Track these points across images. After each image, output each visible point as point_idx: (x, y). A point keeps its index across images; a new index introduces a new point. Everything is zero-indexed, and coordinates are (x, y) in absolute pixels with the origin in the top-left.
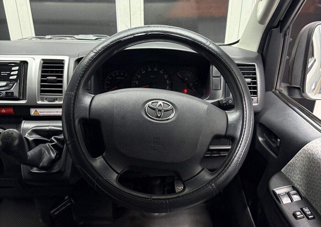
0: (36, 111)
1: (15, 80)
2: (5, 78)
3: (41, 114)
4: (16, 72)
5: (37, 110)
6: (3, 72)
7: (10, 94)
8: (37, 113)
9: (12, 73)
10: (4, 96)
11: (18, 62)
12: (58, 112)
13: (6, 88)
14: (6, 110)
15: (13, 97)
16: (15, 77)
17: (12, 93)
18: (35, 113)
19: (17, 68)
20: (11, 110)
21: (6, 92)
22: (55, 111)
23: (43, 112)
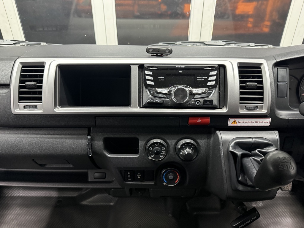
0: (235, 121)
1: (214, 86)
2: (203, 85)
3: (239, 124)
4: (214, 78)
5: (235, 119)
6: (199, 78)
7: (209, 102)
8: (235, 123)
9: (210, 78)
10: (202, 104)
11: (217, 66)
12: (258, 122)
13: (205, 95)
14: (202, 120)
15: (212, 105)
16: (213, 83)
17: (211, 101)
18: (233, 123)
19: (215, 73)
20: (208, 120)
21: (204, 100)
22: (255, 122)
23: (242, 122)
